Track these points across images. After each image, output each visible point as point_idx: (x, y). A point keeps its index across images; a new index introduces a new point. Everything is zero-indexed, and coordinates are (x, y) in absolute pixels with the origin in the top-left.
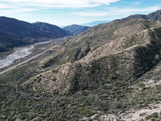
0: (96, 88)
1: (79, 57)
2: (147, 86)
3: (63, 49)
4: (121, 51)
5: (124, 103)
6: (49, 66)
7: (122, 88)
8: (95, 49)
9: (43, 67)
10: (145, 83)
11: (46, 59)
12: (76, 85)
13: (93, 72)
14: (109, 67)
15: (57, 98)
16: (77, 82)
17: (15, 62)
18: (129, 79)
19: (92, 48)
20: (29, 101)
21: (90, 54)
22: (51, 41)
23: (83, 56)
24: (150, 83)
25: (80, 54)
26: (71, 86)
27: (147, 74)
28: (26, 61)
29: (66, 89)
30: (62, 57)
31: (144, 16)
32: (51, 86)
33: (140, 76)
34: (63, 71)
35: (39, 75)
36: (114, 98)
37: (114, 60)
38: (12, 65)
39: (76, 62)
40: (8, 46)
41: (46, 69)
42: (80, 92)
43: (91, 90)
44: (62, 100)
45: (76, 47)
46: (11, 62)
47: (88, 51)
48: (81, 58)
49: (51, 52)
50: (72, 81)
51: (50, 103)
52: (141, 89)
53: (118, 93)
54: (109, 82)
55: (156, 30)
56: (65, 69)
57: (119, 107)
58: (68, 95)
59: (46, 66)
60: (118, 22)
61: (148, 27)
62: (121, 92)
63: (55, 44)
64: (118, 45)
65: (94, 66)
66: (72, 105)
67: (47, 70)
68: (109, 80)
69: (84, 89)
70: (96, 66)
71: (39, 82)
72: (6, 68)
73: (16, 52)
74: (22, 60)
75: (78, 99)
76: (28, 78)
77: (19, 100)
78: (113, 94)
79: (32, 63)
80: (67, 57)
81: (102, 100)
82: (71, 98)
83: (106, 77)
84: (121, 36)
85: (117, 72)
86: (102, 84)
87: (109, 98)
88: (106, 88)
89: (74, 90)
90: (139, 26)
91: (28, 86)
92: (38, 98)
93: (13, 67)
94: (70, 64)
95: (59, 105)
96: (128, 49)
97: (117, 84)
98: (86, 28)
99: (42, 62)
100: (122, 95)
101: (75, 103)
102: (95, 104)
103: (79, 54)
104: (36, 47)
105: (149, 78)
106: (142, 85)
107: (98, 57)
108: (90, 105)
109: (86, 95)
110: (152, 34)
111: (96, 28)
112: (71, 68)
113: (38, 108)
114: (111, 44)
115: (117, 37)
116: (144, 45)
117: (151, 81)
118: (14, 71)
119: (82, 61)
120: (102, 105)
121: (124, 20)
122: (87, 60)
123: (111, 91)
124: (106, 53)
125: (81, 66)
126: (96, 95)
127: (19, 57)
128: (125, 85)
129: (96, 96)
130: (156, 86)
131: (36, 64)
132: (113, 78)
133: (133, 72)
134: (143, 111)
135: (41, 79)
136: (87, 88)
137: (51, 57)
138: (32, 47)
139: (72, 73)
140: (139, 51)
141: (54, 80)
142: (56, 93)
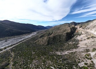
0: (54, 44)
2: (70, 44)
3: (45, 33)
4: (62, 34)
5: (63, 49)
7: (62, 44)
11: (41, 35)
12: (49, 43)
13: (54, 39)
14: (58, 38)
15: (43, 46)
17: (32, 36)
18: (64, 41)
20: (36, 47)
21: (53, 34)
22: (42, 30)
23: (51, 35)
24: (70, 43)
27: (69, 40)
29: (46, 44)
31: (68, 24)
32: (42, 43)
33: (68, 41)
35: (38, 40)
36: (60, 47)
37: (60, 36)
38: (31, 37)
40: (31, 32)
42: (50, 45)
45: (49, 32)
46: (31, 36)
47: (52, 33)
49: (42, 33)
51: (41, 48)
55: (72, 28)
56: (45, 38)
57: (61, 50)
58: (46, 46)
59: (41, 37)
61: (70, 27)
66: (47, 49)
70: (54, 38)
71: (38, 42)
72: (30, 37)
74: (34, 35)
75: (49, 47)
76: (36, 40)
77: (33, 47)
79: (37, 36)
83: (58, 41)
84: (62, 29)
85: (61, 40)
87: (58, 47)
88: (57, 44)
89: (48, 44)
90: (67, 26)
91: (35, 43)
92: (38, 46)
93: (32, 37)
95: (44, 48)
96: (64, 33)
98: (52, 27)
99: (39, 36)
100: (62, 46)
103: (49, 34)
104: (38, 32)
105: (70, 41)
106: (68, 44)
107: (55, 35)
108: (53, 49)
109: (52, 46)
110: (71, 29)
111: (55, 27)
112: (47, 38)
113: (38, 49)
115: (61, 29)
116: (69, 32)
118: (32, 38)
119: (50, 36)
120: (56, 49)
121: (62, 24)
122: (52, 36)
123: (59, 45)
124: (57, 34)
126: (54, 46)
132: (59, 41)
133: (65, 39)
134: (68, 51)
136: (52, 44)
137: (42, 35)
138: (37, 32)
139: (48, 39)
140: (67, 33)
141: (43, 41)
142: (43, 45)
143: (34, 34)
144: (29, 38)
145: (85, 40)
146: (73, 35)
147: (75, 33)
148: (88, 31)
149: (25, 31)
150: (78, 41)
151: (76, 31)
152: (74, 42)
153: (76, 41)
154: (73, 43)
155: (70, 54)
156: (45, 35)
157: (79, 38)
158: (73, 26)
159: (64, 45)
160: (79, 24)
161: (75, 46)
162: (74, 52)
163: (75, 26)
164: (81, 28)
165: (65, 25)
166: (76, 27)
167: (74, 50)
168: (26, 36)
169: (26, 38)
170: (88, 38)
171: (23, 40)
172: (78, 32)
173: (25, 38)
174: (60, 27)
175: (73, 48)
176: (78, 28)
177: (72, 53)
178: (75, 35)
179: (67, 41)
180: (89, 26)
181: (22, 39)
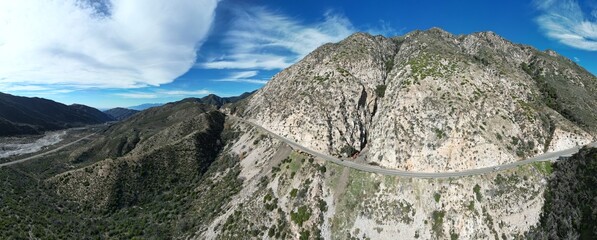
0: (149, 201)
1: (124, 152)
2: (215, 182)
3: (102, 139)
4: (180, 141)
5: (191, 219)
6: (81, 161)
7: (186, 194)
8: (146, 139)
9: (74, 162)
10: (212, 178)
12: (121, 196)
13: (144, 174)
14: (166, 165)
15: (88, 217)
16: (120, 192)
18: (194, 177)
19: (142, 138)
20: (49, 209)
21: (139, 147)
22: (87, 127)
23: (130, 149)
24: (217, 177)
25: (126, 146)
26: (110, 198)
27: (212, 167)
28: (55, 150)
29: (103, 203)
30: (100, 149)
31: (198, 100)
32: (81, 195)
33: (206, 170)
34: (100, 172)
35: (67, 173)
36: (177, 213)
37: (172, 153)
38: (39, 152)
39: (119, 158)
40: (40, 129)
41: (77, 165)
42: (125, 210)
43: (142, 206)
44: (95, 221)
45: (121, 136)
47: (136, 141)
48: (127, 153)
49: (86, 141)
50: (114, 189)
51: (77, 224)
52: (208, 188)
53: (182, 204)
54: (168, 189)
55: (212, 113)
56: (102, 169)
57: (185, 229)
58: (106, 213)
59: (78, 160)
60: (172, 106)
61: (205, 111)
62: (185, 201)
63: (92, 132)
64: (175, 133)
65: (146, 165)
66: (111, 235)
67: (79, 167)
68: (167, 185)
69: (131, 204)
70: (148, 165)
71: (65, 183)
72: (34, 154)
73: (47, 137)
74: (51, 147)
75: (122, 222)
76: (53, 174)
77: (37, 203)
78: (176, 207)
79: (61, 153)
80: (108, 151)
81: (160, 222)
82: (109, 220)
83: (163, 180)
84: (178, 121)
85: (178, 171)
86: (159, 193)
87: (169, 216)
88: (165, 199)
89: (116, 205)
90: (195, 110)
91: (52, 186)
92: (62, 210)
93: (40, 155)
94: (111, 161)
95: (89, 231)
96: (187, 137)
97: (179, 189)
98: (133, 112)
99: (73, 155)
100: (187, 205)
101: (116, 230)
102: (149, 232)
103: (124, 147)
104: (69, 134)
105: (215, 170)
106: (210, 182)
107: (151, 151)
108: (142, 234)
109: (135, 215)
110: (209, 118)
111: (146, 112)
112: (112, 168)
114: (166, 131)
115: (172, 123)
116: (203, 130)
117: (218, 174)
118: (40, 159)
119: (127, 157)
121: (178, 103)
122: (134, 156)
123: (171, 204)
124: (161, 144)
125: (126, 164)
126: (151, 213)
127: (49, 143)
128: (189, 188)
129: (150, 215)
130: (224, 178)
131: (65, 156)
132: (173, 182)
133: (197, 167)
134: (216, 221)
135: (68, 179)
136: (135, 202)
137: (86, 149)
138: (65, 133)
139: (114, 176)
140: (200, 137)
141: (87, 184)
142: (87, 207)
143: (52, 140)
144: (29, 155)
145: (251, 150)
146: (218, 141)
147: (223, 134)
148: (251, 120)
149: (21, 125)
150: (237, 159)
151: (225, 125)
152: (228, 170)
153: (230, 162)
154: (225, 175)
155: (226, 231)
156: (99, 148)
157: (237, 148)
158: (214, 107)
159: (196, 195)
160: (228, 100)
161: (232, 184)
162: (236, 212)
163: (219, 108)
164: (234, 115)
165: (189, 106)
166: (222, 110)
167: (235, 202)
168: (19, 145)
169: (21, 152)
170: (256, 143)
171: (8, 160)
172: (230, 129)
173: (16, 152)
174: (171, 112)
175: (228, 198)
176: (229, 114)
177: (231, 219)
178: (226, 139)
179: (204, 172)
180: (249, 108)
181: (7, 154)
